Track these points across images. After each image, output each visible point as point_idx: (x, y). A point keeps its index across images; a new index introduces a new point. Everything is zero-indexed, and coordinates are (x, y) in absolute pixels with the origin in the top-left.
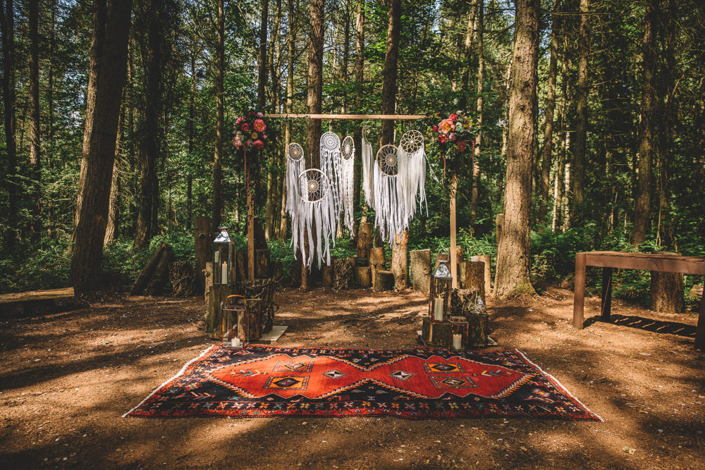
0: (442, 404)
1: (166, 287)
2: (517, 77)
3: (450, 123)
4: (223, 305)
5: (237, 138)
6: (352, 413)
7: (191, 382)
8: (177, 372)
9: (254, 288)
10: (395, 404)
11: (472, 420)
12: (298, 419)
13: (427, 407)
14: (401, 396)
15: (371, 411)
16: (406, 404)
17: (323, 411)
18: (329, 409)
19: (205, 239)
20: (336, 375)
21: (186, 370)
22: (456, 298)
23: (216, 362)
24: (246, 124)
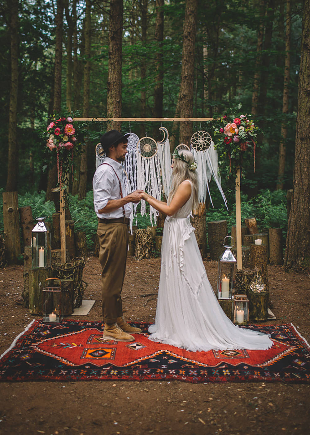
0: (218, 371)
2: (304, 63)
3: (235, 127)
4: (41, 286)
5: (50, 141)
6: (149, 378)
7: (23, 353)
8: (10, 345)
9: (66, 269)
10: (182, 371)
11: (239, 383)
12: (109, 382)
13: (206, 374)
14: (187, 365)
15: (164, 376)
16: (190, 371)
17: (127, 377)
18: (132, 375)
19: (14, 212)
20: (138, 347)
21: (16, 343)
22: (241, 278)
23: (39, 336)
24: (58, 128)
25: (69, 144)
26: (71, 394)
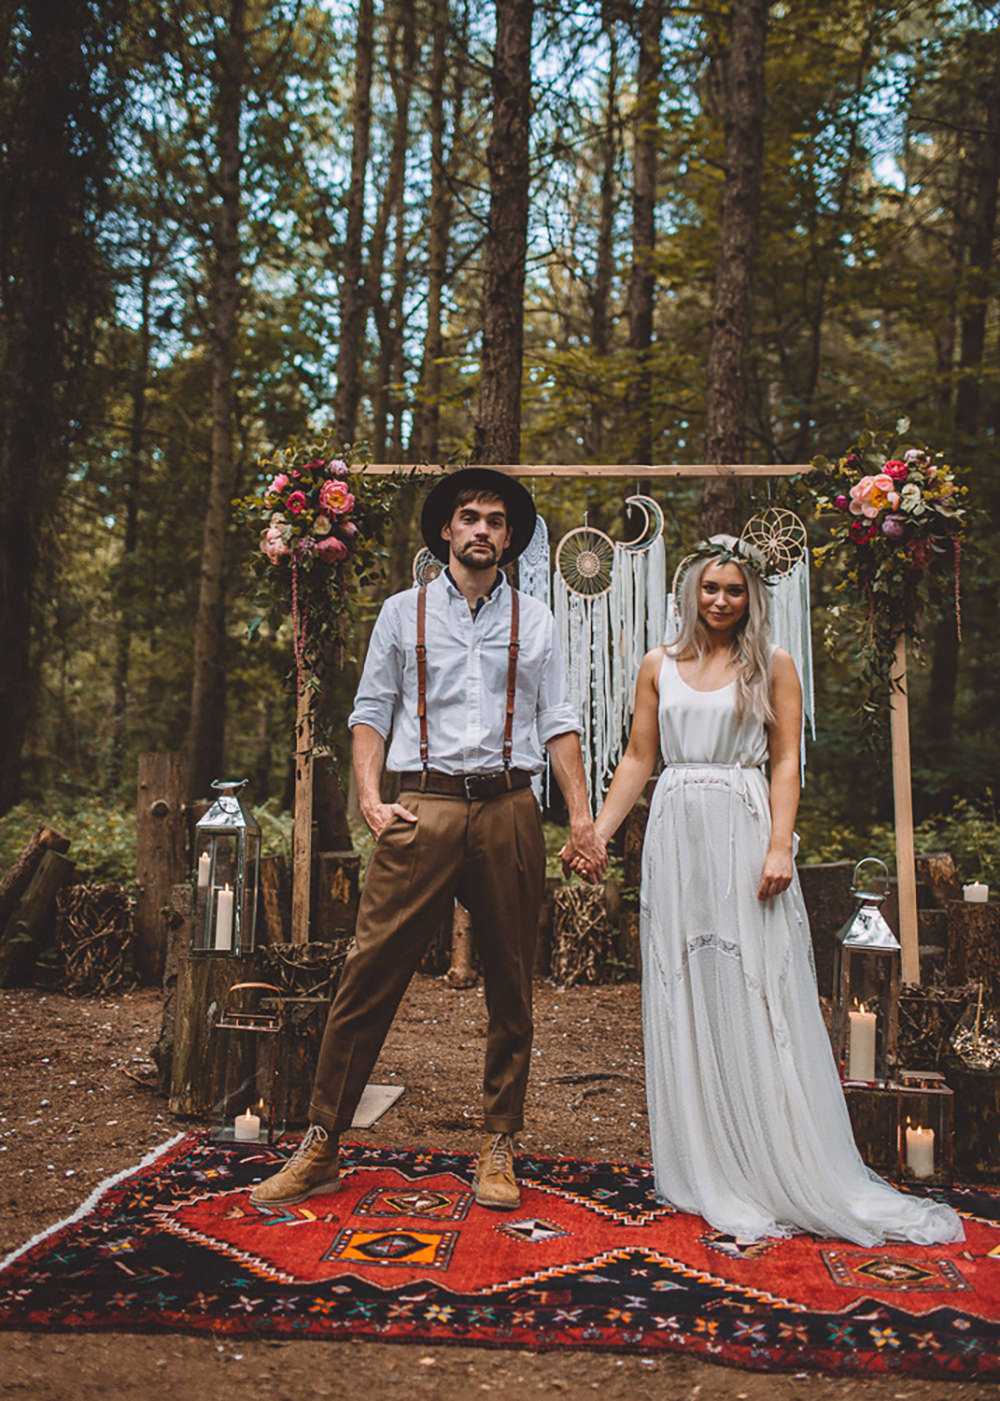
0: (849, 1329)
1: (44, 960)
3: (888, 486)
4: (216, 1014)
5: (273, 531)
6: (574, 1338)
7: (114, 1236)
8: (76, 1207)
9: (306, 964)
10: (707, 1321)
11: (940, 1384)
12: (417, 1348)
13: (804, 1338)
14: (726, 1302)
15: (632, 1336)
16: (739, 1323)
17: (491, 1330)
18: (509, 1325)
19: (169, 816)
20: (537, 1234)
21: (100, 1202)
22: (916, 1016)
23: (188, 1181)
24: (298, 493)
25: (333, 542)
26: (257, 1384)
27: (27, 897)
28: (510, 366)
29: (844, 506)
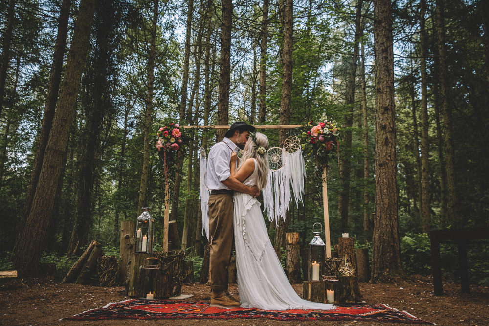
1: (93, 277)
2: (378, 104)
3: (320, 128)
5: (159, 142)
7: (113, 309)
9: (167, 257)
21: (109, 306)
22: (330, 265)
24: (166, 132)
25: (175, 144)
27: (89, 260)
28: (225, 118)
29: (309, 135)
